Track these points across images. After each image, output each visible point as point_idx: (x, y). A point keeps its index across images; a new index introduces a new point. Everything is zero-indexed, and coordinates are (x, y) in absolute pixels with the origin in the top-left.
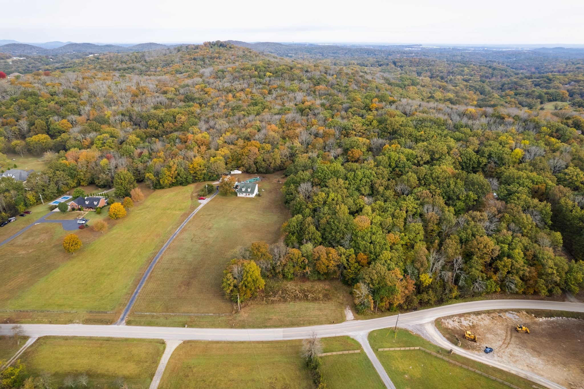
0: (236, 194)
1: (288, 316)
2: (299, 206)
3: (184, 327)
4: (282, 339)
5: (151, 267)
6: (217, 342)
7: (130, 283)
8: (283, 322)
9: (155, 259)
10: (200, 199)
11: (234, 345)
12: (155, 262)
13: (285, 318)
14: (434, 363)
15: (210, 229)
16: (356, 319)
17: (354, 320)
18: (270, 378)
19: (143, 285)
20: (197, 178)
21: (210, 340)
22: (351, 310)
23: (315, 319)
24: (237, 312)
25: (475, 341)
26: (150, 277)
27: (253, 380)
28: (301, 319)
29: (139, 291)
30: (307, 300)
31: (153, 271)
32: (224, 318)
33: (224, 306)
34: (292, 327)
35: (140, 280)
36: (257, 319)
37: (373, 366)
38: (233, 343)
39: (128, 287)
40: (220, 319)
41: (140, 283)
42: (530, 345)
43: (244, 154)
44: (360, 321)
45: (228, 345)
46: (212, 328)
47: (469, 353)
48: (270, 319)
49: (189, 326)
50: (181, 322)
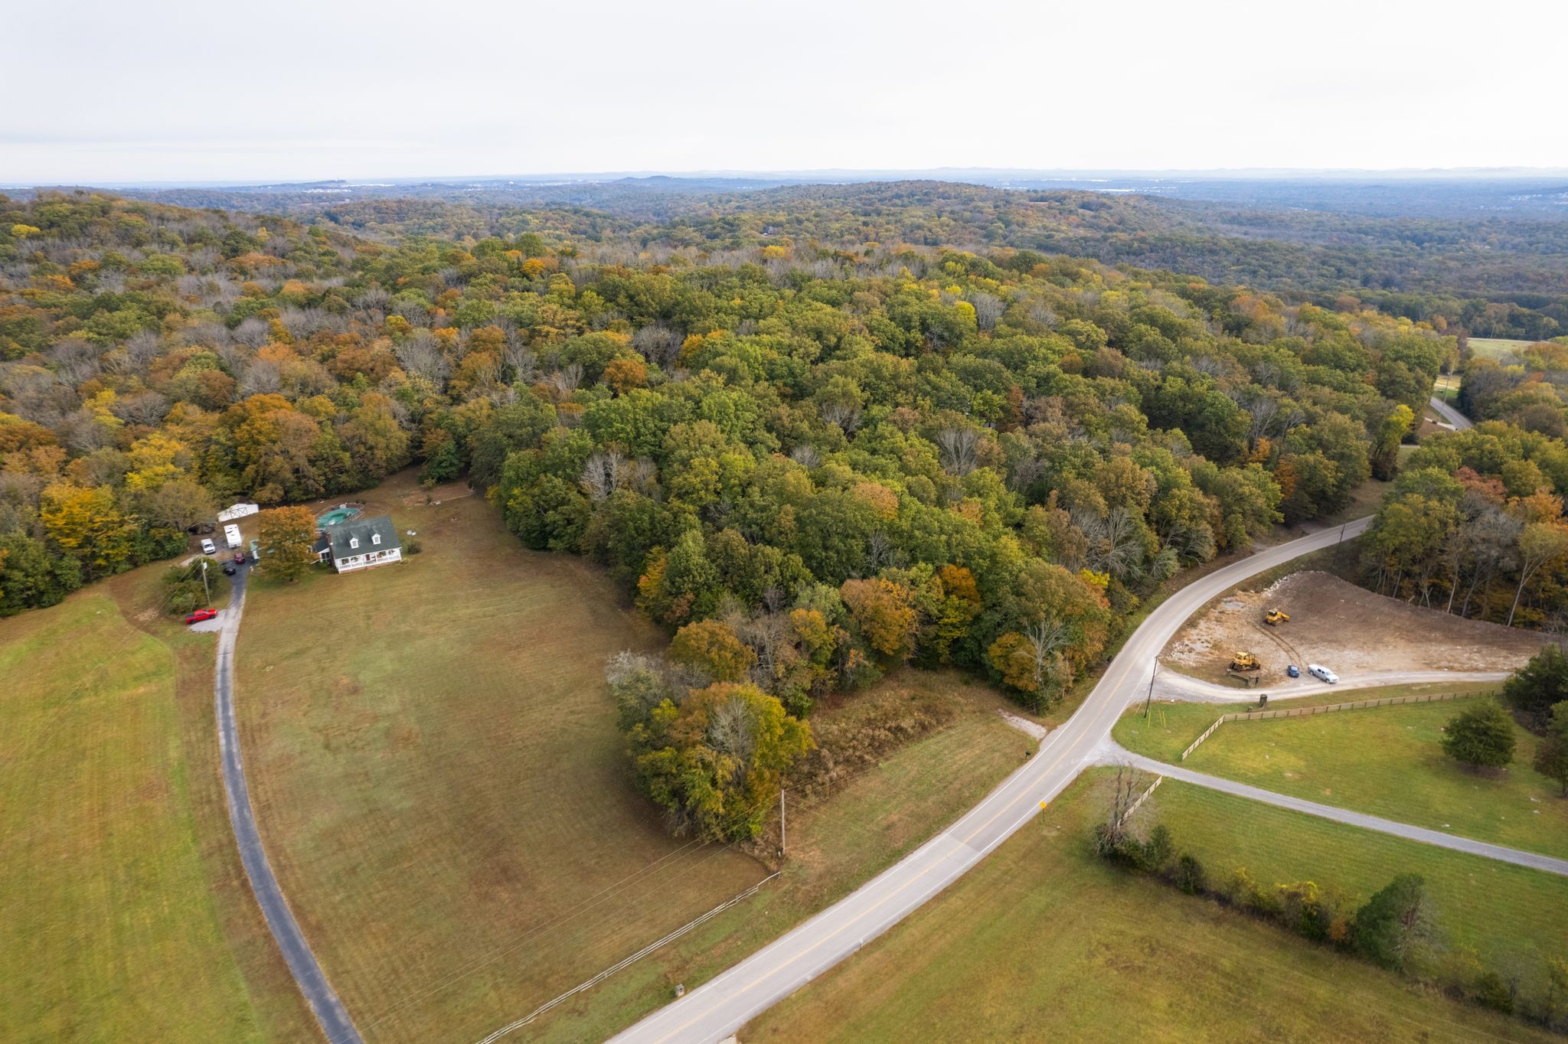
0: (330, 567)
1: (922, 797)
2: (646, 517)
3: (673, 996)
4: (976, 857)
5: (271, 899)
6: (839, 968)
7: (245, 995)
8: (926, 816)
9: (248, 868)
10: (191, 622)
11: (889, 945)
12: (262, 875)
13: (923, 805)
14: (1278, 730)
15: (355, 691)
16: (1051, 728)
17: (1049, 731)
18: (1091, 955)
19: (321, 968)
20: (101, 562)
21: (809, 978)
22: (1015, 714)
23: (983, 769)
24: (781, 859)
25: (1258, 668)
26: (316, 931)
27: (1064, 989)
28: (957, 785)
29: (332, 997)
30: (909, 738)
31: (298, 909)
32: (768, 896)
33: (721, 865)
34: (957, 818)
35: (280, 962)
36: (858, 845)
37: (1222, 793)
38: (877, 943)
39: (254, 1015)
40: (758, 905)
41: (295, 970)
42: (1314, 636)
43: (262, 439)
44: (1063, 729)
45: (877, 955)
46: (762, 946)
47: (1278, 691)
48: (888, 827)
49: (691, 984)
50: (644, 991)
